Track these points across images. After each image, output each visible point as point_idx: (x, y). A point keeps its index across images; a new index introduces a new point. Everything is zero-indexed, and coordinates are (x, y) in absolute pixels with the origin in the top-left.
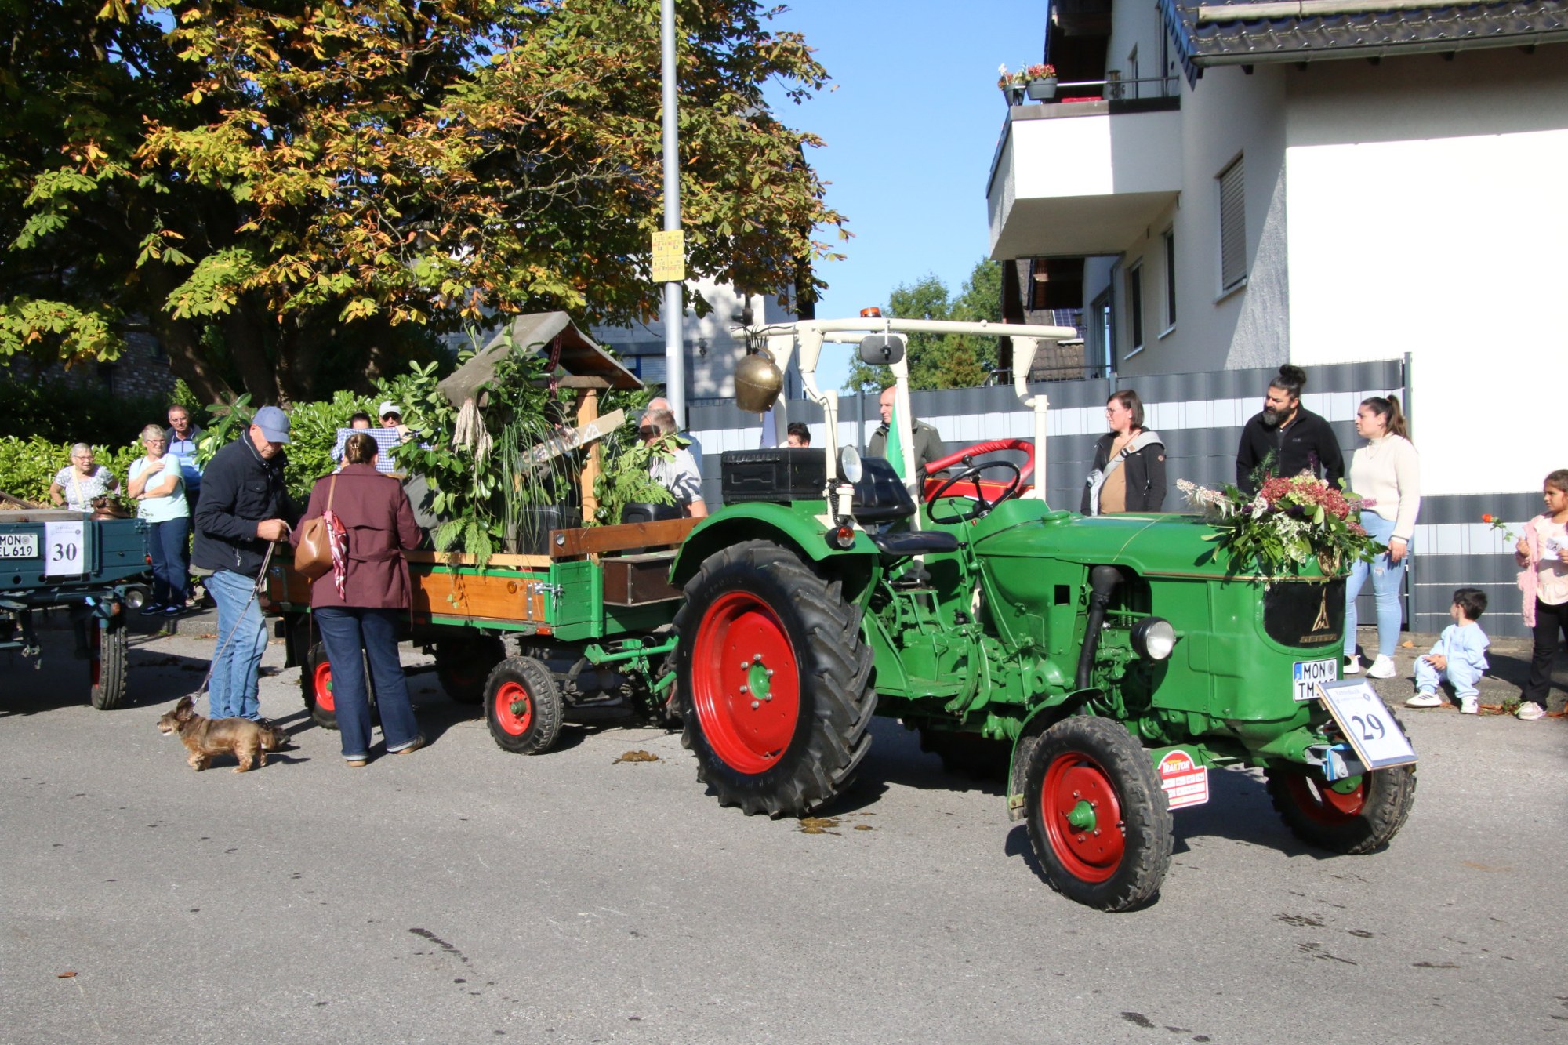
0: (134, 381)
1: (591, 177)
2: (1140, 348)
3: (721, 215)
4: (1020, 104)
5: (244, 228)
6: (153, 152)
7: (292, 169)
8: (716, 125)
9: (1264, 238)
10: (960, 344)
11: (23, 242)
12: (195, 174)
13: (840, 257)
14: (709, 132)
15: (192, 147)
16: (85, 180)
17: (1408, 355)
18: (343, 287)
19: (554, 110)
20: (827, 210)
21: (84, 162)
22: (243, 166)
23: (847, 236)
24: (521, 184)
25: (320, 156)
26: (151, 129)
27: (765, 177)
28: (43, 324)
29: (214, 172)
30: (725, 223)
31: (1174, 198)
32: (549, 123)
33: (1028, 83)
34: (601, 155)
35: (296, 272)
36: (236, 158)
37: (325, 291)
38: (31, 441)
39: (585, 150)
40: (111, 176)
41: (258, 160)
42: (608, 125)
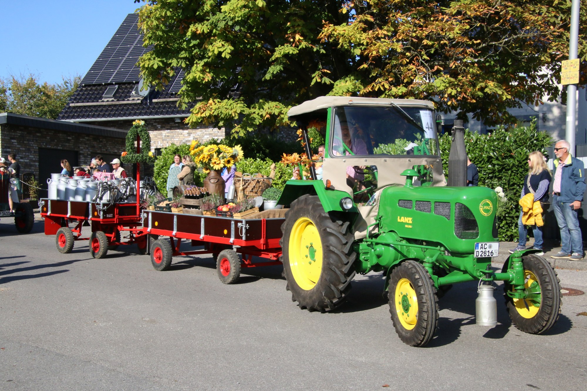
0: (281, 135)
1: (521, 36)
5: (362, 67)
6: (325, 35)
7: (382, 40)
11: (268, 77)
12: (342, 44)
15: (342, 33)
16: (294, 49)
18: (402, 92)
19: (505, 5)
21: (294, 41)
22: (363, 39)
24: (486, 41)
25: (395, 33)
26: (325, 26)
28: (271, 111)
29: (350, 42)
32: (501, 11)
35: (383, 86)
36: (360, 36)
37: (394, 94)
38: (266, 160)
40: (304, 47)
41: (370, 36)
42: (529, 10)
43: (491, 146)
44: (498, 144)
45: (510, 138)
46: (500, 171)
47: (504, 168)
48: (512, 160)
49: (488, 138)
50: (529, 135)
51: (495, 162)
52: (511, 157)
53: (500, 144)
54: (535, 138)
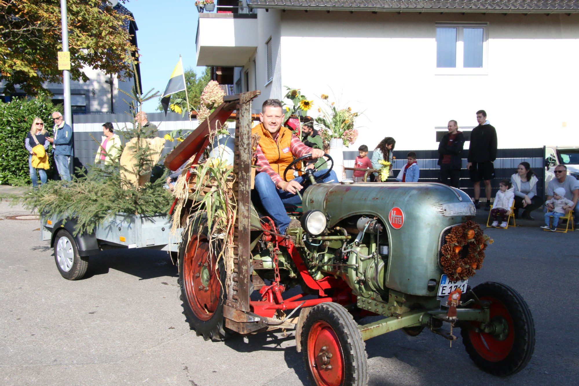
1: (36, 27)
3: (90, 45)
4: (203, 12)
8: (87, 12)
9: (276, 66)
10: (196, 95)
14: (85, 14)
24: (8, 28)
27: (107, 32)
30: (91, 49)
32: (19, 5)
33: (205, 5)
34: (40, 20)
39: (34, 17)
42: (43, 8)
44: (14, 111)
46: (17, 132)
47: (19, 130)
48: (25, 124)
49: (7, 106)
50: (38, 106)
51: (12, 125)
52: (25, 121)
53: (16, 111)
54: (44, 108)
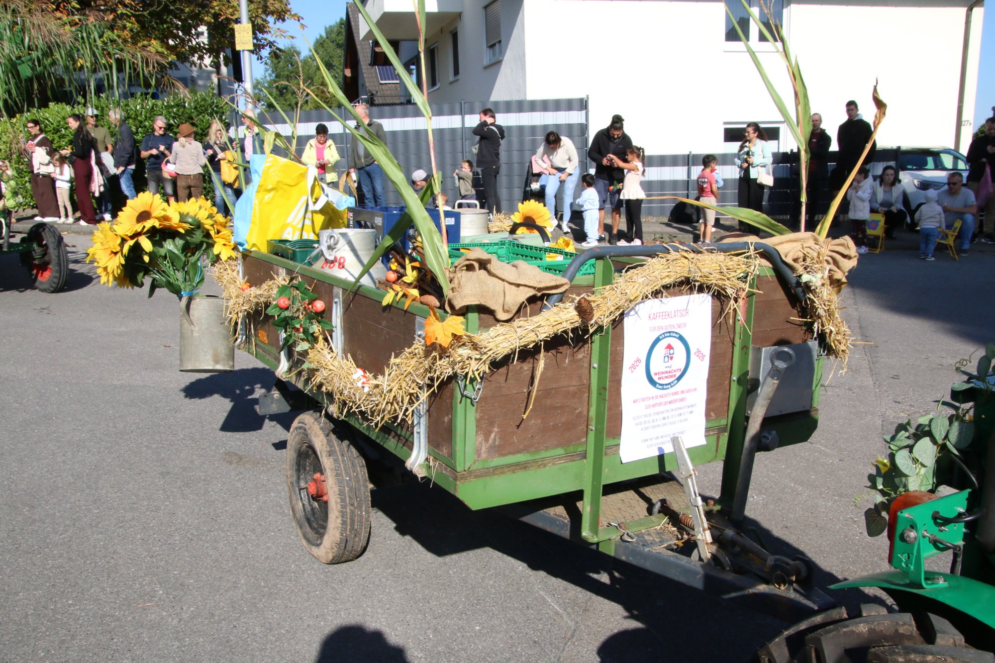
2: (436, 88)
9: (512, 38)
10: (323, 82)
13: (293, 37)
17: (588, 96)
20: (293, 13)
23: (303, 26)
31: (459, 15)
43: (170, 113)
44: (178, 111)
45: (189, 104)
50: (209, 102)
53: (181, 111)
